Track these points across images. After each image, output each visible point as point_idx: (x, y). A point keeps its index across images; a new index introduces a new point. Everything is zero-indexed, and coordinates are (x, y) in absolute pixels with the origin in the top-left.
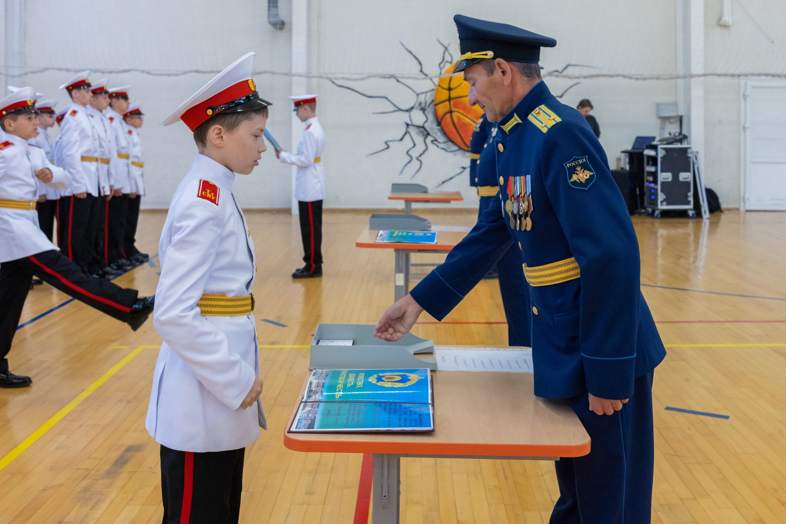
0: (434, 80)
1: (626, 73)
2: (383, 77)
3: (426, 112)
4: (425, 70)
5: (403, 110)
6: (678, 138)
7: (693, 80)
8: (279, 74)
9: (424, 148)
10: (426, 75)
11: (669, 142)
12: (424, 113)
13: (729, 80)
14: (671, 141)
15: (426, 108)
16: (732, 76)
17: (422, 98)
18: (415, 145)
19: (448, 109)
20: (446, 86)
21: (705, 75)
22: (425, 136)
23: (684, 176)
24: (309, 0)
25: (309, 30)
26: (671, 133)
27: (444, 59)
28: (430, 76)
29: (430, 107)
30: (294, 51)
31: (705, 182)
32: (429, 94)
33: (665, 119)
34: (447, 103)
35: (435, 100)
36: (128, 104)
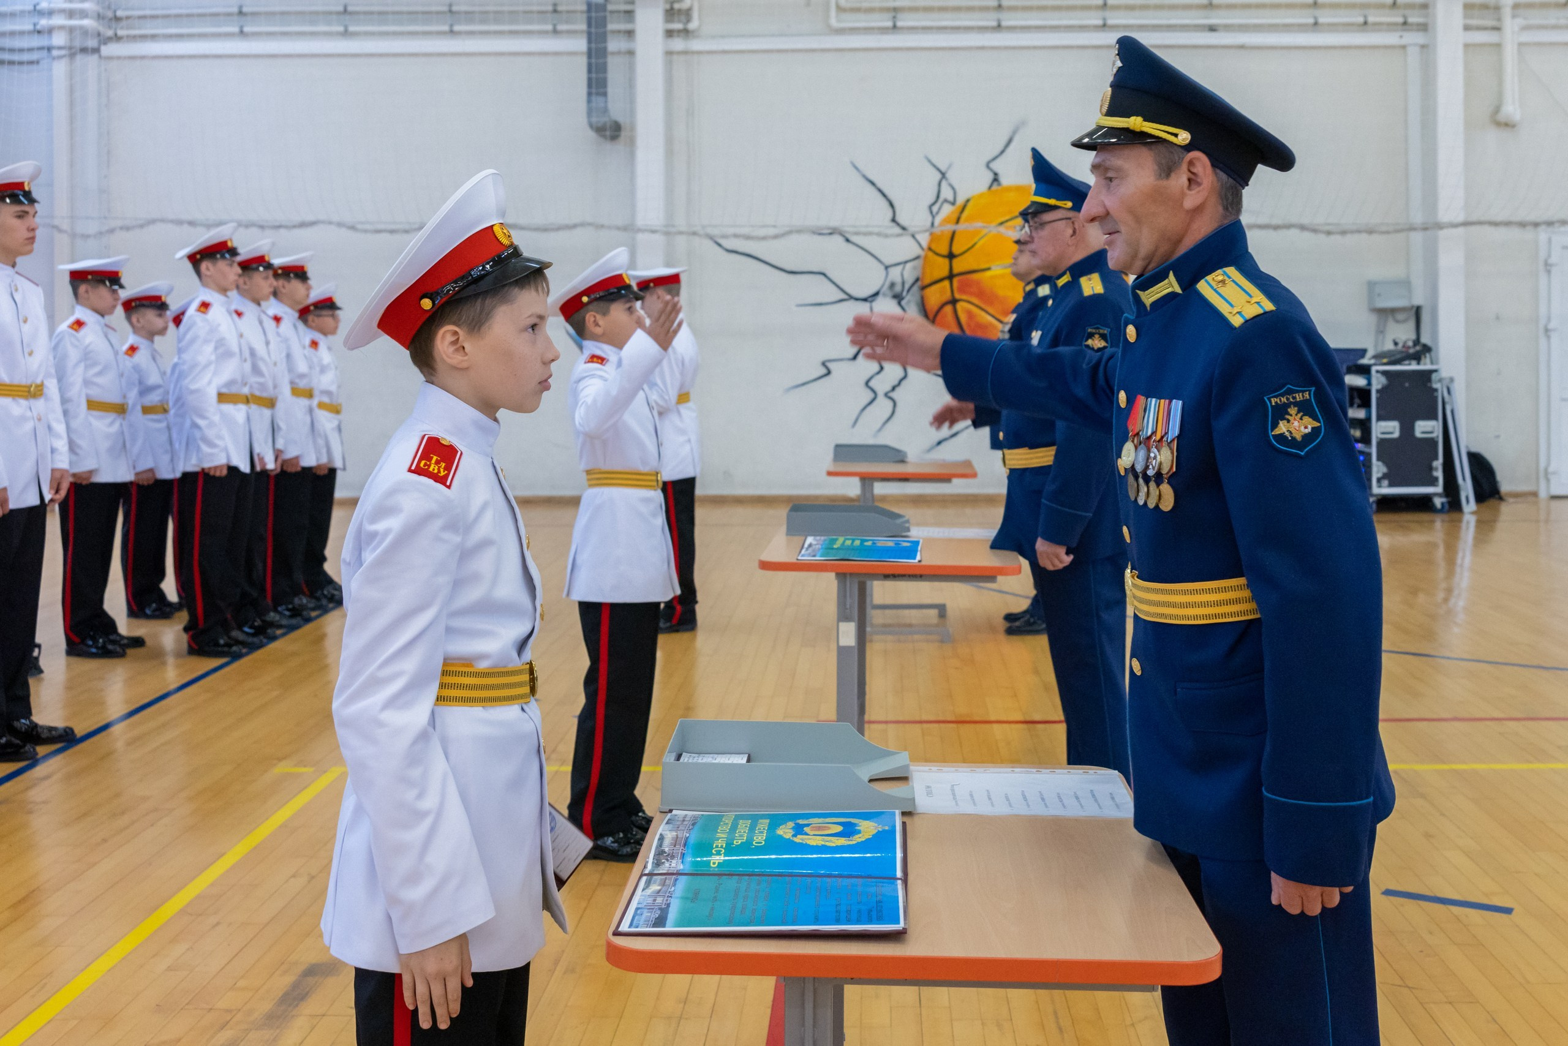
0: (918, 237)
1: (1305, 221)
2: (818, 232)
3: (903, 303)
4: (899, 219)
5: (857, 299)
6: (1412, 351)
7: (1442, 233)
8: (610, 228)
9: (900, 373)
10: (904, 229)
11: (1393, 358)
12: (899, 303)
13: (1515, 233)
14: (1398, 356)
15: (904, 293)
16: (1522, 225)
17: (895, 274)
19: (947, 296)
20: (944, 251)
21: (1466, 224)
23: (1424, 428)
24: (669, 80)
25: (669, 141)
26: (1397, 340)
27: (938, 197)
28: (912, 230)
29: (911, 292)
30: (640, 181)
31: (1466, 440)
32: (909, 266)
33: (1385, 314)
34: (946, 283)
35: (920, 277)
36: (309, 289)
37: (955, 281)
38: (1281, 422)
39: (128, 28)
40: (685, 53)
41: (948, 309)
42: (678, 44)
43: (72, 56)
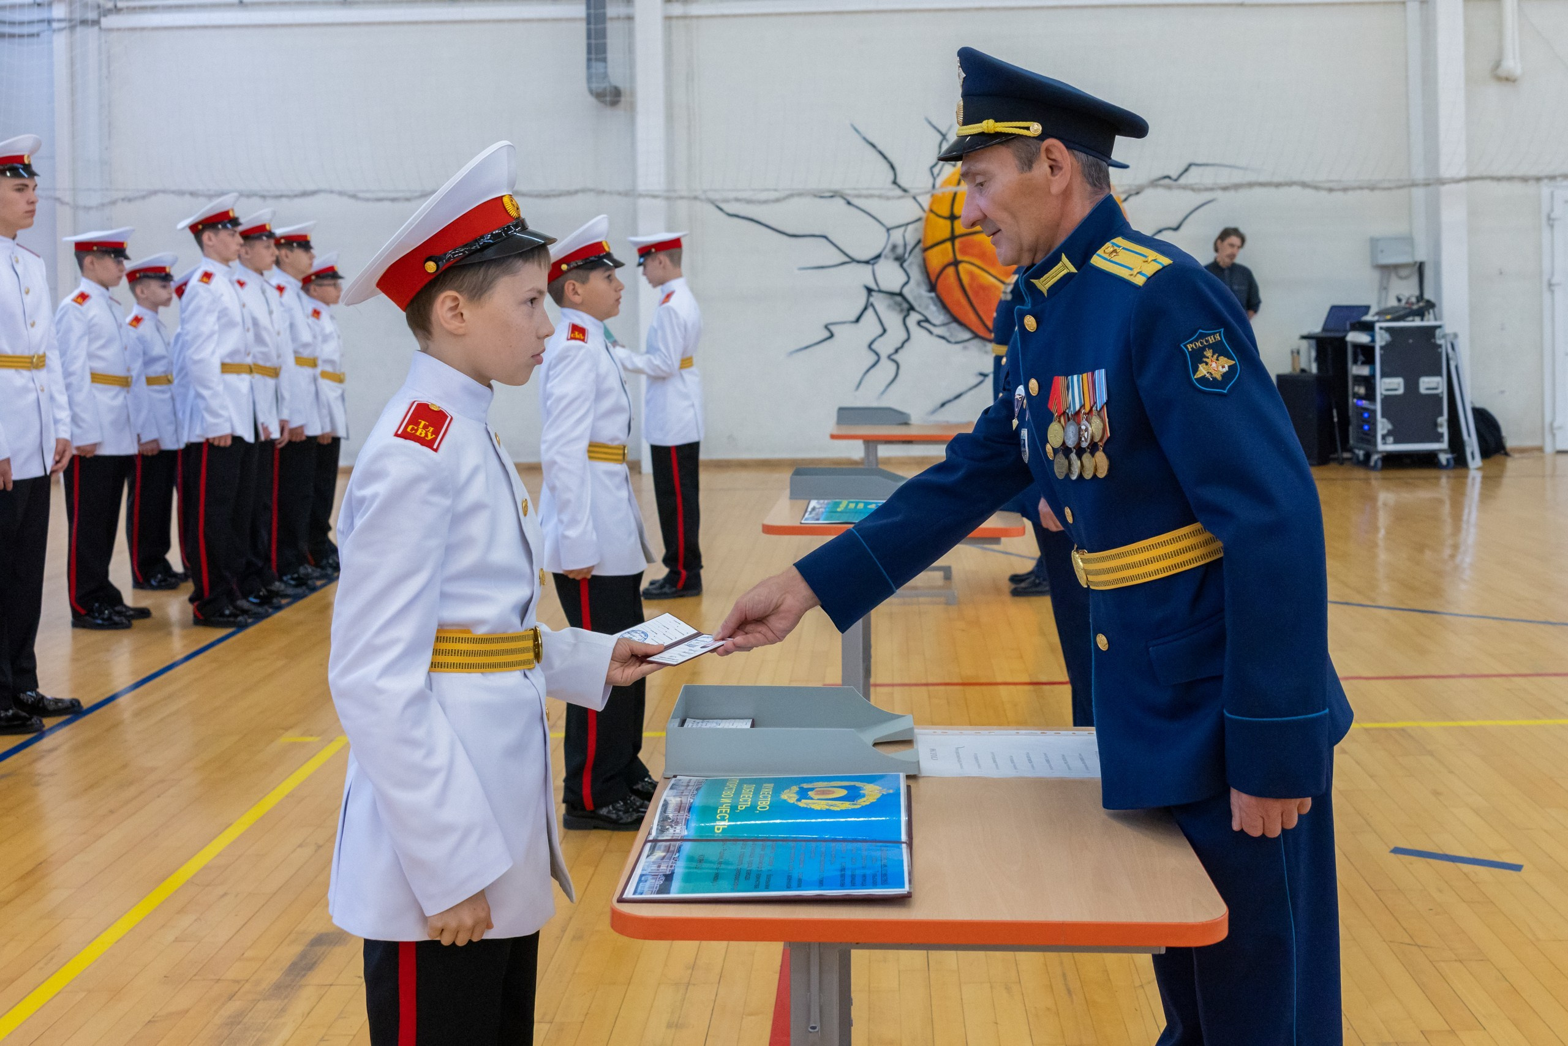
0: (919, 199)
1: (1307, 178)
2: (819, 195)
3: (905, 265)
4: (900, 181)
5: (859, 262)
6: (1415, 307)
7: (1444, 189)
8: (611, 193)
9: (904, 336)
10: (905, 191)
11: (1397, 314)
12: (901, 266)
13: (1517, 188)
14: (1402, 313)
15: (907, 255)
16: (1525, 179)
17: (897, 236)
18: (885, 331)
19: (950, 257)
21: (1468, 179)
22: (905, 313)
23: (1428, 384)
24: (668, 46)
25: (669, 106)
26: (1401, 297)
28: (913, 192)
29: (913, 254)
30: (641, 147)
31: (1471, 396)
32: (910, 227)
33: (1388, 270)
34: (948, 245)
35: (922, 239)
36: (312, 258)
37: (957, 242)
38: (1200, 366)
40: (684, 17)
41: (951, 270)
42: (677, 9)
43: (72, 28)
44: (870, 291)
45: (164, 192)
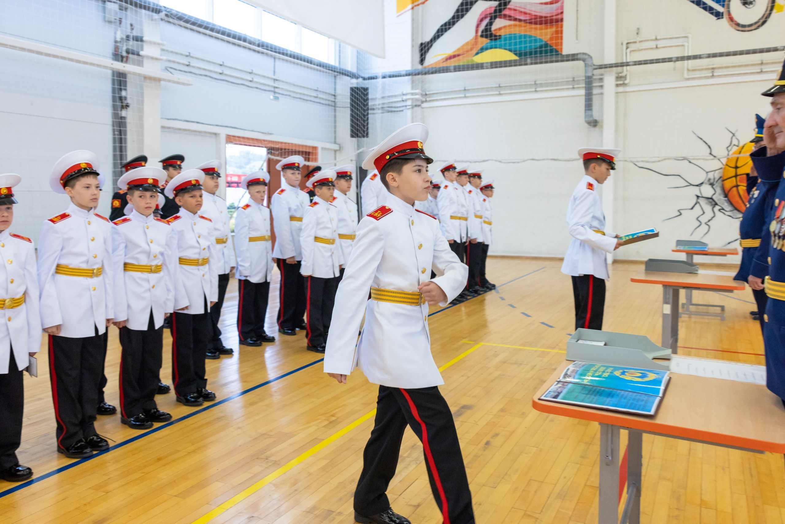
0: (721, 160)
2: (677, 159)
3: (714, 187)
4: (713, 153)
5: (693, 185)
9: (712, 215)
10: (715, 157)
12: (712, 187)
15: (715, 183)
17: (711, 175)
18: (704, 213)
19: (734, 184)
20: (733, 165)
22: (713, 206)
24: (617, 103)
25: (617, 126)
27: (731, 143)
28: (718, 157)
29: (718, 182)
30: (605, 142)
32: (717, 172)
34: (734, 178)
35: (722, 176)
36: (481, 181)
37: (738, 178)
39: (429, 97)
40: (623, 92)
42: (621, 89)
43: (413, 108)
44: (698, 197)
45: (439, 161)
